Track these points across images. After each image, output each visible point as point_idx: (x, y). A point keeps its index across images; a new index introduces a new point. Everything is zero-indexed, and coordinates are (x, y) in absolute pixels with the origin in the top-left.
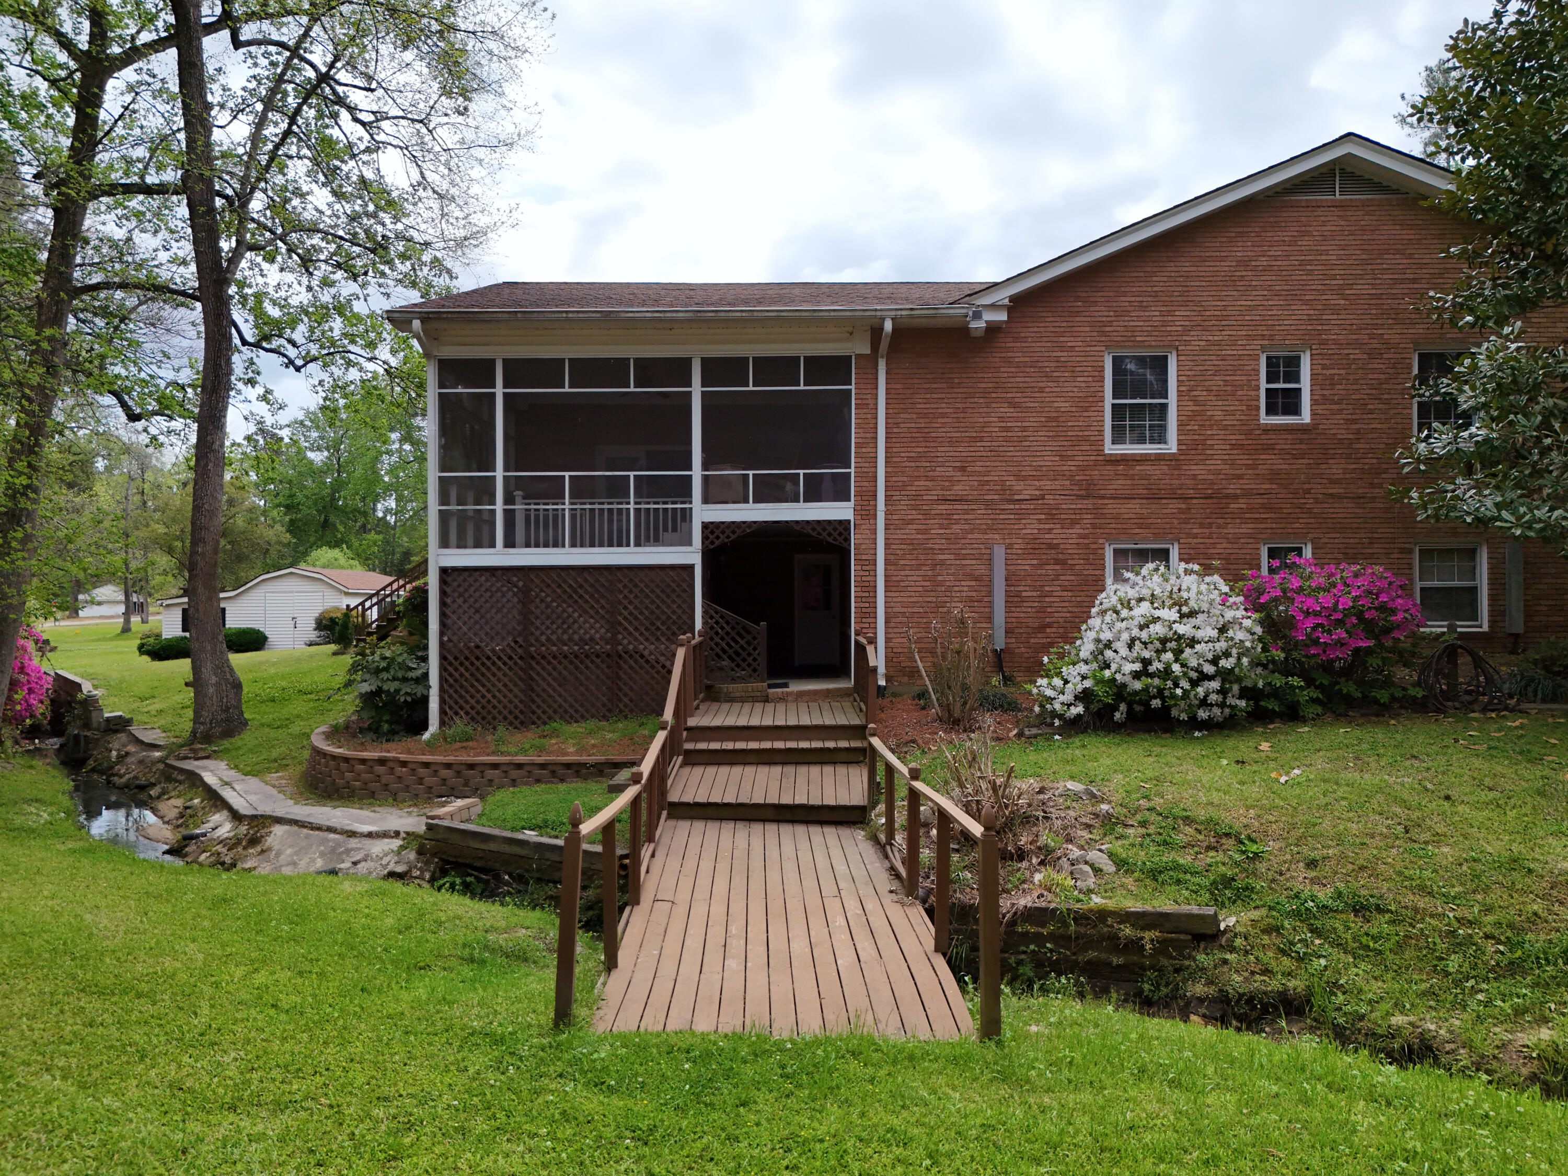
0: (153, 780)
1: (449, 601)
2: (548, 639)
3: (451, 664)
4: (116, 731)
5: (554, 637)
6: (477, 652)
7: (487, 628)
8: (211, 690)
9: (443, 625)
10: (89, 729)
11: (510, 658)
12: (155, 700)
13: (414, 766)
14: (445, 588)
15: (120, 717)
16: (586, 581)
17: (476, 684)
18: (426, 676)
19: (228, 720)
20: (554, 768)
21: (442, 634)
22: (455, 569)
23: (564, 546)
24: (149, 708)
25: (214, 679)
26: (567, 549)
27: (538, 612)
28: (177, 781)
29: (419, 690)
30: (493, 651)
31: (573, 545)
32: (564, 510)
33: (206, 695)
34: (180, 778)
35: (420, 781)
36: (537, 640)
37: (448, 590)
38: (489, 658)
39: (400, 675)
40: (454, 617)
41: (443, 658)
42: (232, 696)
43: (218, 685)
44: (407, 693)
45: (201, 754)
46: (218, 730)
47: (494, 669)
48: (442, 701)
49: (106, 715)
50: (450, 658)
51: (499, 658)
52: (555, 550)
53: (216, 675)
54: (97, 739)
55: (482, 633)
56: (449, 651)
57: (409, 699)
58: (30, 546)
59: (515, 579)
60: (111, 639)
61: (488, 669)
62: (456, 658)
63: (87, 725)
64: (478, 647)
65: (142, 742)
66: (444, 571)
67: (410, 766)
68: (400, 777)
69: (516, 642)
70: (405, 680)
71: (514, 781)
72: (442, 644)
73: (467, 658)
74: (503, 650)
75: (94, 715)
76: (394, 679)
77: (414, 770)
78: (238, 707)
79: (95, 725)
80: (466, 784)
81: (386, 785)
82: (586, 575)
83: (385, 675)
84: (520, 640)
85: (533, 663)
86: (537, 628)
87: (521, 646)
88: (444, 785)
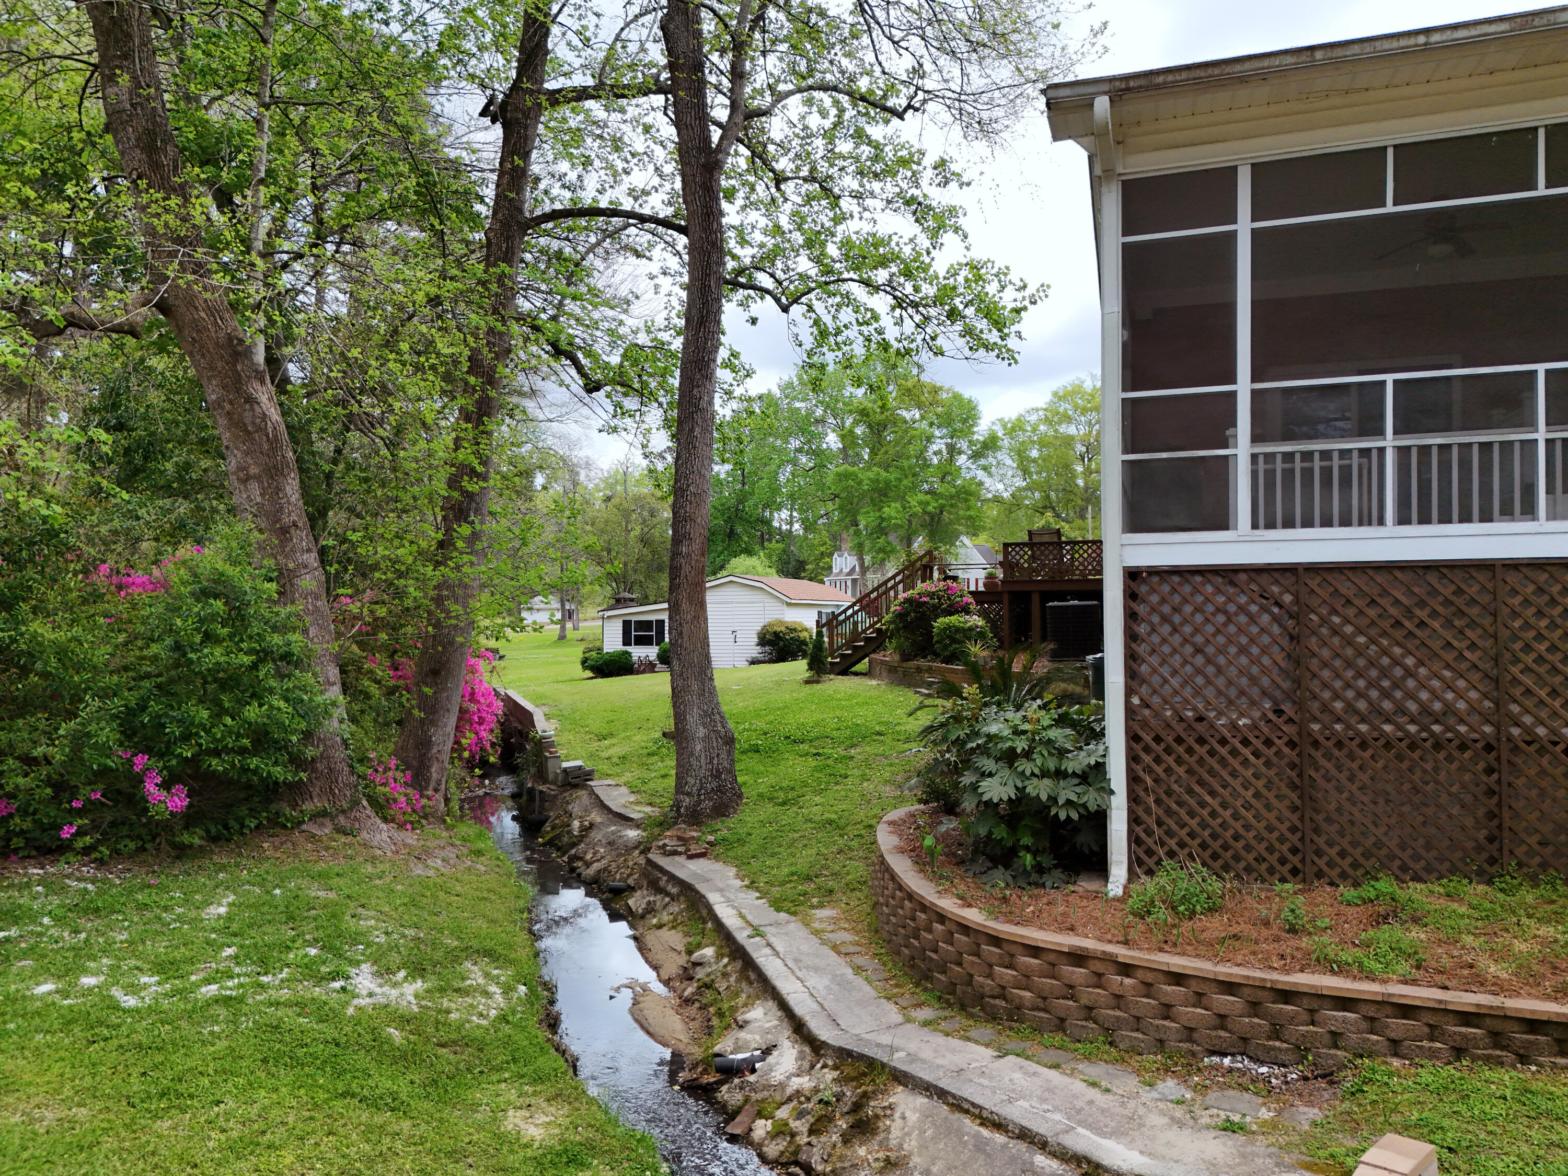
0: (631, 882)
1: (1142, 629)
2: (1350, 707)
3: (1147, 749)
4: (576, 786)
5: (1362, 705)
6: (1200, 728)
7: (1221, 682)
8: (698, 747)
9: (1131, 674)
10: (545, 781)
11: (1268, 743)
12: (614, 741)
13: (1150, 977)
14: (1133, 605)
15: (580, 768)
16: (1434, 592)
17: (1198, 789)
18: (1100, 768)
19: (720, 790)
20: (1499, 1026)
21: (1129, 692)
22: (1154, 571)
23: (1381, 522)
24: (611, 752)
25: (701, 732)
26: (1390, 528)
27: (1326, 653)
28: (668, 894)
29: (1091, 799)
30: (1234, 726)
31: (1403, 519)
32: (1382, 450)
33: (692, 754)
34: (674, 890)
35: (1167, 1010)
36: (1326, 708)
37: (1142, 609)
38: (1223, 742)
39: (1052, 764)
40: (1154, 660)
41: (1132, 737)
42: (724, 756)
43: (706, 739)
44: (1069, 802)
45: (694, 849)
46: (707, 804)
47: (1235, 763)
48: (1134, 820)
49: (565, 765)
50: (1148, 738)
51: (1246, 742)
52: (1365, 531)
53: (704, 725)
54: (555, 797)
55: (1210, 692)
56: (1145, 724)
57: (1075, 816)
58: (479, 546)
59: (1275, 589)
60: (549, 646)
61: (1223, 762)
62: (1158, 739)
63: (541, 775)
64: (1200, 719)
65: (609, 810)
66: (1132, 575)
67: (1140, 974)
68: (1118, 997)
69: (1279, 712)
70: (1060, 774)
71: (1394, 1043)
72: (1130, 711)
73: (1179, 740)
74: (1254, 727)
75: (550, 763)
76: (1045, 774)
77: (1148, 985)
78: (731, 772)
79: (551, 777)
80: (1276, 1033)
81: (1090, 1009)
82: (1432, 578)
83: (1025, 766)
84: (1287, 707)
85: (1318, 755)
86: (1325, 685)
87: (1290, 720)
88: (1223, 1028)
